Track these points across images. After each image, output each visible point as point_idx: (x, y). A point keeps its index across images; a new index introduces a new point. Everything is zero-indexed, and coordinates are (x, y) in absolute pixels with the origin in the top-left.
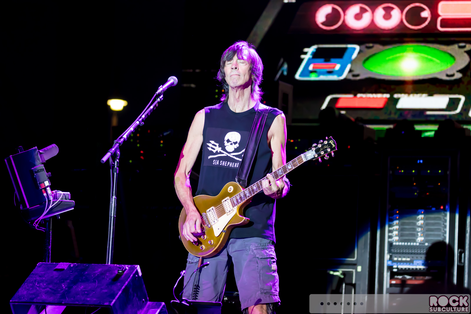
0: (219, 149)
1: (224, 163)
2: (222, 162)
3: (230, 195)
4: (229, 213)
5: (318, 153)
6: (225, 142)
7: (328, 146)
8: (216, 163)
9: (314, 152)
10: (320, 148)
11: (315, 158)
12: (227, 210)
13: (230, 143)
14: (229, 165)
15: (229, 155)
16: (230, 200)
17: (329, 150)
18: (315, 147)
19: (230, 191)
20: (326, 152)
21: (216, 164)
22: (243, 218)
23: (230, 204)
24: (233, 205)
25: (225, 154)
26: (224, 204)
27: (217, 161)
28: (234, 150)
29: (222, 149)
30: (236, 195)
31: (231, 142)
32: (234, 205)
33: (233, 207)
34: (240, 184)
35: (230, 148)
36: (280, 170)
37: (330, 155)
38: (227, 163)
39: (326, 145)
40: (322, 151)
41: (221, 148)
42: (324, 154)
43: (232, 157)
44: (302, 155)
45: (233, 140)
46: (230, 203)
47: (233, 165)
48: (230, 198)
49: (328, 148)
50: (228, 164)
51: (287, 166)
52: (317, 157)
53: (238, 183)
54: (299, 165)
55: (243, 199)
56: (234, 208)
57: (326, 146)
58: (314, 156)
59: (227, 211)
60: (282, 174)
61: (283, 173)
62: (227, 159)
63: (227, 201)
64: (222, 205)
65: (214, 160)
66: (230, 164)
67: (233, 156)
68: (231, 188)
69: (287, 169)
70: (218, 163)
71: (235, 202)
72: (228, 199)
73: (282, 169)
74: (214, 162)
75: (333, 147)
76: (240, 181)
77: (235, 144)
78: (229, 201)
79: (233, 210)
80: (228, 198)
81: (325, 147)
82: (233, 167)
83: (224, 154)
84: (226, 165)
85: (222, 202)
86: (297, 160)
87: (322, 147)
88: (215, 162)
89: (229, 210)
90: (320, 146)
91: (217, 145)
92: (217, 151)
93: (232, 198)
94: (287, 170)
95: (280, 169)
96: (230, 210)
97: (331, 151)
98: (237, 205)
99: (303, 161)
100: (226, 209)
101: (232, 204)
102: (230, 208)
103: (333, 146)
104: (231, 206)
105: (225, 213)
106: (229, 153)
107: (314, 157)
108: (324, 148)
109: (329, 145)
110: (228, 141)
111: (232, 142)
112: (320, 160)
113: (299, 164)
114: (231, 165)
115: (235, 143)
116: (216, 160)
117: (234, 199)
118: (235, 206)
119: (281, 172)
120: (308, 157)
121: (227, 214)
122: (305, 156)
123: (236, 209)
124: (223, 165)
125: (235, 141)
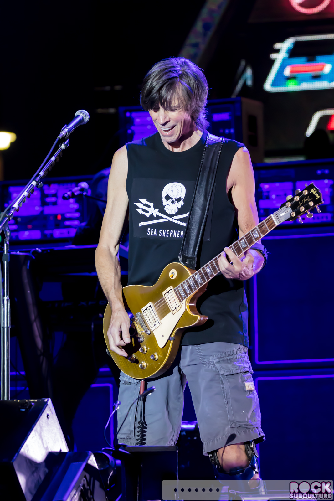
0: (156, 212)
2: (162, 232)
3: (174, 283)
4: (175, 311)
5: (296, 210)
6: (162, 199)
7: (310, 198)
8: (153, 233)
9: (290, 210)
10: (298, 202)
11: (292, 218)
12: (171, 307)
13: (171, 200)
14: (172, 235)
15: (171, 219)
17: (311, 204)
18: (291, 201)
19: (172, 277)
20: (307, 207)
21: (152, 235)
22: (198, 317)
23: (176, 297)
24: (179, 299)
25: (165, 219)
26: (167, 297)
27: (153, 231)
28: (177, 211)
29: (159, 212)
30: (182, 283)
31: (172, 198)
32: (181, 298)
33: (180, 301)
34: (186, 266)
35: (171, 208)
36: (243, 241)
37: (313, 210)
38: (169, 232)
39: (306, 196)
40: (301, 206)
41: (158, 210)
42: (305, 210)
43: (176, 222)
44: (272, 215)
45: (174, 196)
46: (174, 295)
47: (178, 234)
48: (174, 287)
49: (310, 201)
50: (171, 234)
51: (252, 234)
52: (295, 217)
53: (182, 263)
54: (269, 231)
55: (193, 288)
56: (182, 303)
57: (307, 198)
58: (290, 214)
61: (247, 245)
62: (169, 226)
63: (169, 292)
64: (164, 299)
65: (149, 229)
66: (174, 234)
67: (177, 220)
68: (173, 273)
69: (253, 239)
70: (155, 233)
71: (182, 294)
72: (171, 290)
73: (245, 238)
74: (149, 232)
75: (317, 199)
76: (186, 259)
77: (178, 202)
78: (173, 292)
79: (180, 306)
80: (171, 287)
81: (306, 200)
82: (178, 237)
84: (168, 235)
85: (163, 294)
86: (266, 223)
87: (301, 200)
88: (150, 231)
89: (174, 306)
90: (298, 199)
91: (152, 205)
92: (152, 216)
93: (177, 288)
94: (253, 241)
97: (315, 205)
98: (185, 298)
99: (275, 225)
100: (170, 305)
101: (178, 297)
102: (177, 303)
103: (317, 197)
104: (177, 301)
105: (170, 311)
107: (290, 217)
108: (304, 201)
109: (311, 195)
110: (168, 198)
111: (174, 199)
112: (300, 220)
113: (270, 229)
114: (176, 234)
115: (178, 200)
116: (152, 229)
117: (180, 289)
118: (183, 300)
119: (244, 243)
120: (282, 218)
121: (173, 313)
122: (277, 216)
123: (184, 304)
124: (163, 236)
125: (178, 197)
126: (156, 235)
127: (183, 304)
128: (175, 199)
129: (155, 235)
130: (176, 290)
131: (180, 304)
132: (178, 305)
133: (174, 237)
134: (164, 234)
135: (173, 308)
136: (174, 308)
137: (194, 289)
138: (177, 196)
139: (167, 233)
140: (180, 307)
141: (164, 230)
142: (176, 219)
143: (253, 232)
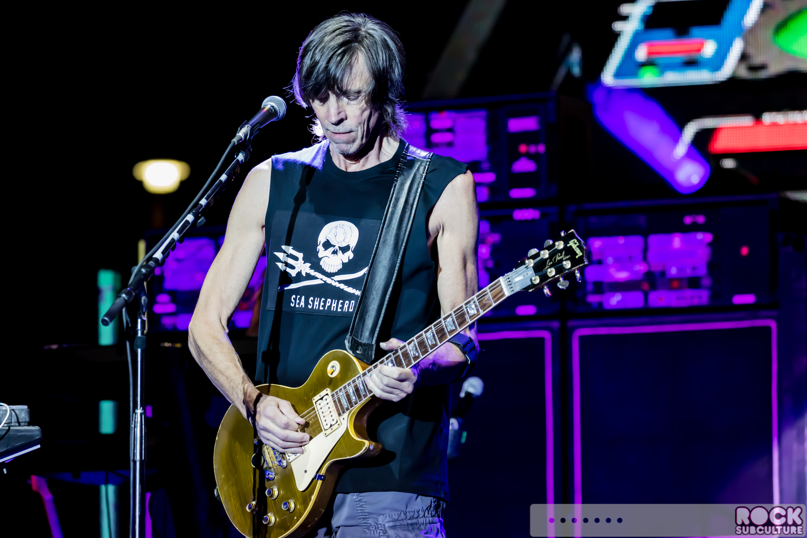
0: (304, 268)
1: (317, 304)
2: (313, 301)
3: (332, 383)
4: (329, 431)
5: (541, 273)
6: (318, 247)
7: (566, 255)
8: (299, 304)
9: (531, 272)
10: (546, 259)
11: (533, 285)
12: (324, 423)
13: (331, 249)
14: (330, 307)
15: (329, 281)
16: (333, 396)
17: (567, 265)
18: (534, 257)
19: (332, 373)
20: (560, 269)
21: (297, 306)
22: (364, 443)
23: (333, 409)
24: (338, 410)
25: (321, 279)
26: (319, 407)
27: (300, 299)
28: (340, 267)
29: (311, 268)
30: (346, 384)
31: (334, 246)
32: (341, 410)
33: (340, 415)
34: (357, 356)
35: (331, 262)
36: (449, 319)
37: (570, 276)
38: (325, 302)
39: (561, 251)
40: (551, 267)
41: (310, 265)
42: (556, 274)
43: (337, 285)
44: (501, 279)
45: (338, 242)
46: (332, 404)
47: (340, 306)
48: (333, 390)
49: (566, 260)
50: (328, 304)
51: (466, 308)
52: (538, 284)
53: (351, 352)
54: (494, 305)
55: (362, 393)
56: (341, 418)
57: (561, 255)
58: (531, 280)
59: (324, 425)
60: (454, 330)
61: (456, 327)
62: (325, 291)
63: (324, 398)
64: (314, 409)
65: (294, 296)
66: (333, 305)
67: (340, 282)
68: (333, 367)
69: (467, 316)
70: (302, 304)
71: (345, 403)
72: (327, 394)
74: (293, 301)
75: (577, 257)
76: (358, 346)
77: (343, 253)
78: (329, 399)
79: (339, 422)
80: (328, 391)
81: (558, 258)
82: (339, 310)
83: (317, 278)
84: (323, 306)
85: (314, 402)
86: (491, 291)
87: (552, 256)
88: (295, 299)
89: (329, 422)
90: (547, 256)
91: (300, 255)
92: (299, 274)
93: (337, 393)
94: (465, 319)
95: (450, 315)
96: (333, 423)
97: (572, 266)
98: (347, 409)
99: (504, 295)
100: (323, 419)
101: (337, 407)
102: (333, 417)
103: (577, 254)
104: (335, 414)
105: (321, 431)
106: (330, 275)
107: (530, 283)
108: (555, 259)
109: (569, 251)
110: (327, 245)
111: (337, 247)
112: (546, 291)
113: (495, 302)
114: (335, 305)
115: (345, 249)
116: (298, 296)
117: (341, 394)
118: (344, 412)
119: (452, 323)
120: (517, 285)
121: (326, 434)
122: (510, 281)
123: (346, 419)
124: (315, 308)
125: (344, 245)
126: (303, 307)
127: (343, 419)
128: (339, 247)
129: (302, 305)
130: (335, 396)
131: (339, 419)
132: (335, 421)
133: (332, 309)
134: (316, 305)
135: (327, 425)
136: (329, 425)
137: (364, 395)
138: (343, 243)
139: (322, 304)
140: (339, 425)
141: (316, 299)
142: (337, 281)
143: (468, 305)
